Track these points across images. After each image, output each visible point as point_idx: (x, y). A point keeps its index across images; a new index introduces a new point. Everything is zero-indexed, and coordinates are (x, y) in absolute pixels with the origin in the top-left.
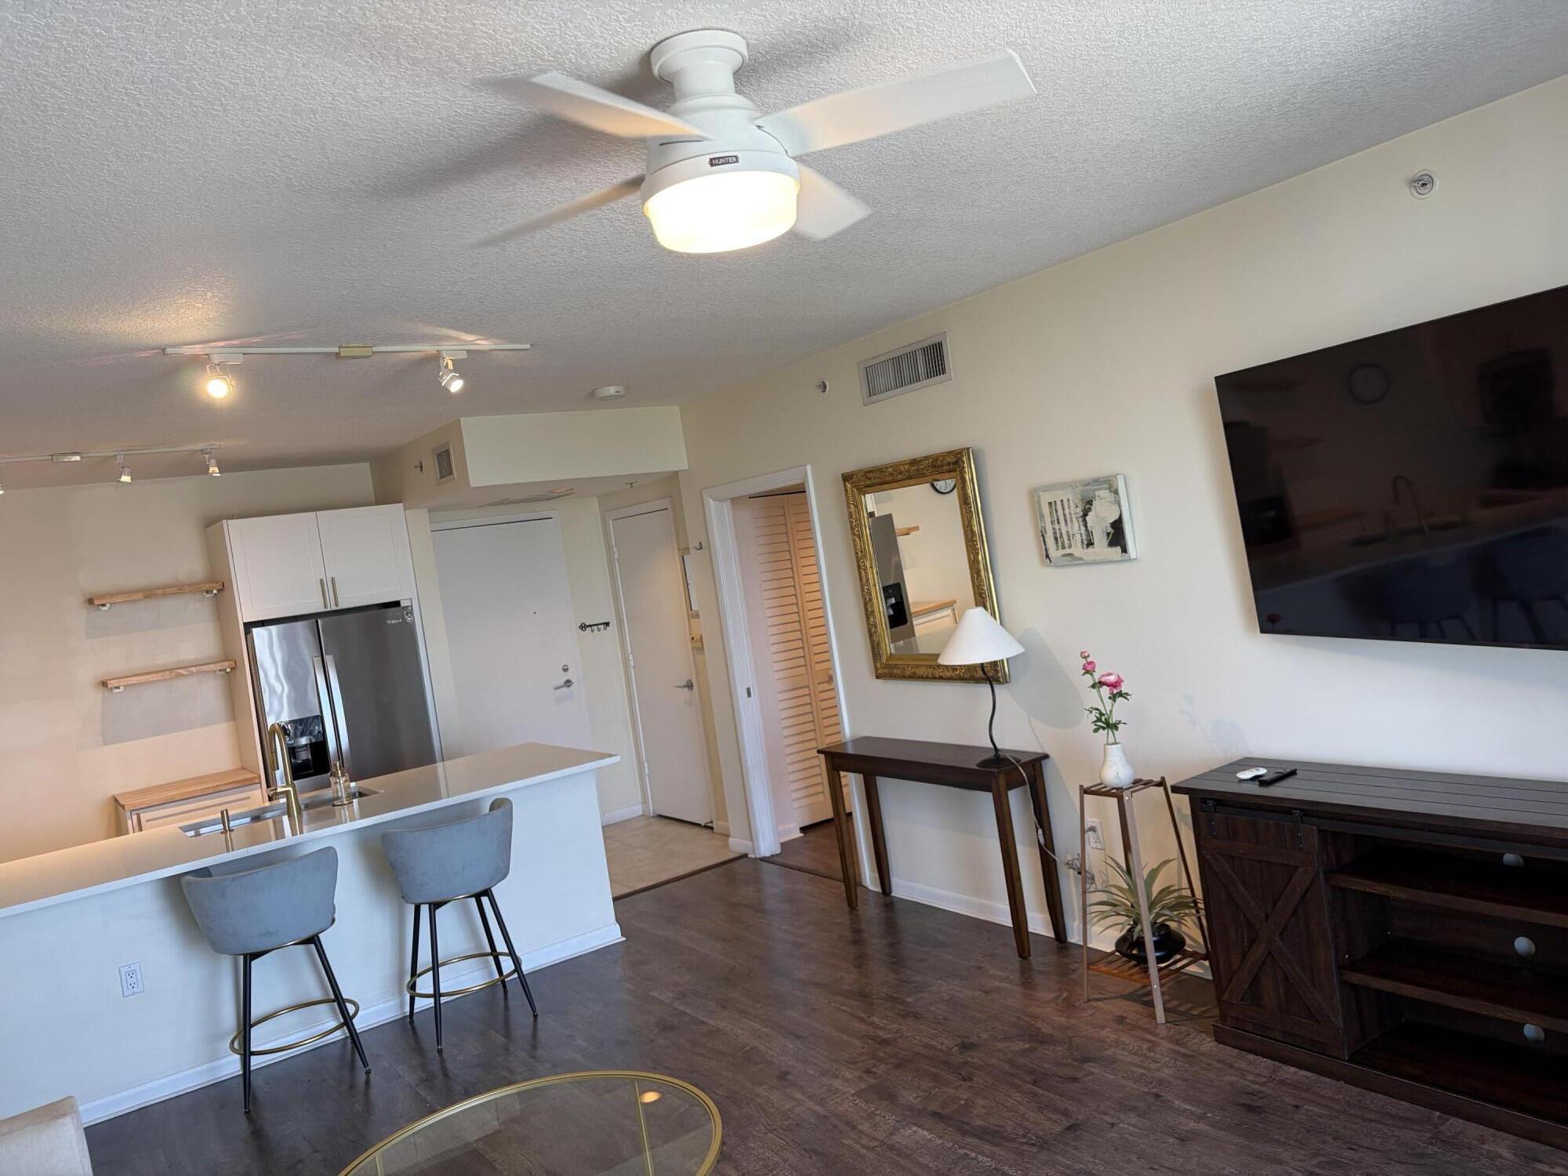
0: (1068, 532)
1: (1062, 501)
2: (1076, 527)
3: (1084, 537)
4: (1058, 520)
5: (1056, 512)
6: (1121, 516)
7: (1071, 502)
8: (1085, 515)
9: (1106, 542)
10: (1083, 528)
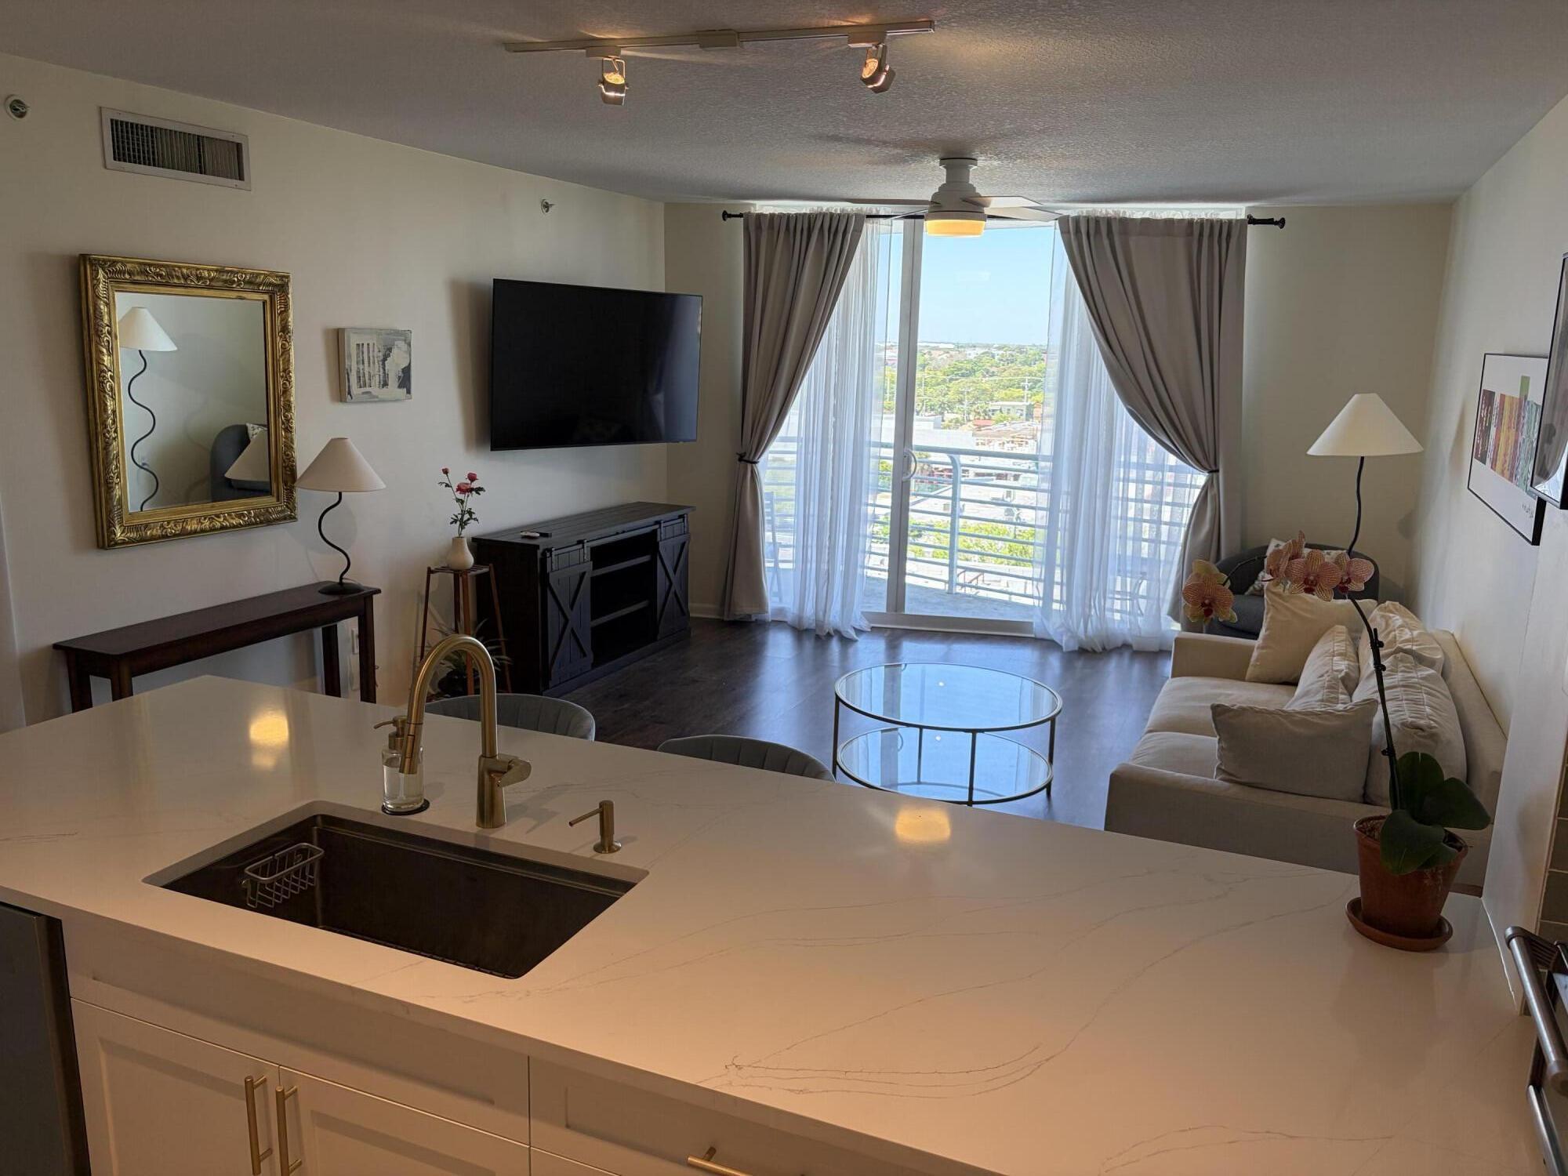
0: (369, 372)
1: (368, 345)
2: (376, 368)
3: (381, 379)
4: (363, 361)
5: (363, 353)
6: (410, 364)
7: (375, 347)
8: (384, 360)
9: (397, 384)
10: (381, 370)
